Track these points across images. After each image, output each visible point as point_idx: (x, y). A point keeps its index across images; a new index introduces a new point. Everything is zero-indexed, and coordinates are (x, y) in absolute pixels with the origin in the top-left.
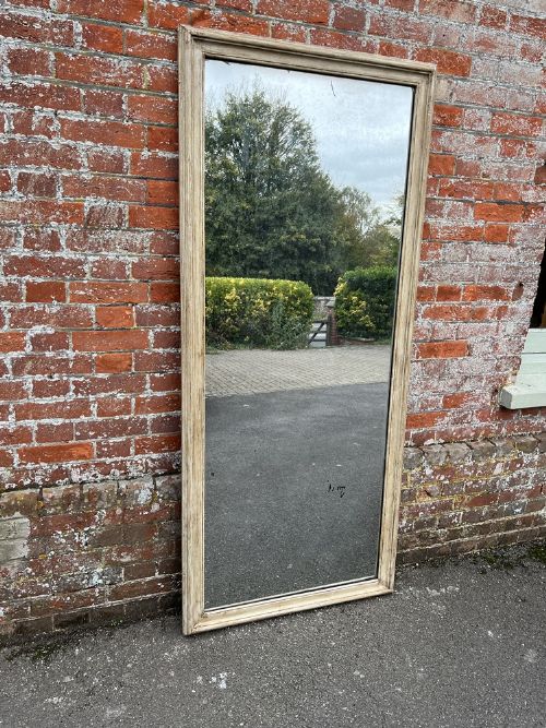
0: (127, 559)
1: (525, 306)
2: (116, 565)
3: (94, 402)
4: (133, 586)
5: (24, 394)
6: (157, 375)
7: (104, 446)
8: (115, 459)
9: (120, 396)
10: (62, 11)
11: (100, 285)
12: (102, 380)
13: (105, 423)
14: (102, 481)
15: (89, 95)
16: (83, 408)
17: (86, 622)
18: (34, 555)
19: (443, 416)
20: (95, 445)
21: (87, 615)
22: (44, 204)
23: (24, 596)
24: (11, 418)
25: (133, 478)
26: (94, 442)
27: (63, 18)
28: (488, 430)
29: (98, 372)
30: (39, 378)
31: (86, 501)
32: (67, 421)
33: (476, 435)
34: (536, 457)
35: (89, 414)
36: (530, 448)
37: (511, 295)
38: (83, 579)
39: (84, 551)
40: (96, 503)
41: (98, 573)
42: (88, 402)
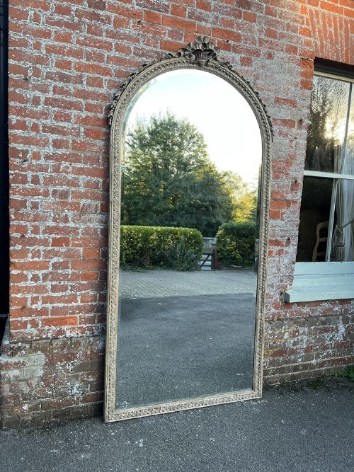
0: (91, 380)
1: (292, 249)
2: (86, 383)
3: (79, 295)
4: (94, 395)
5: (46, 291)
7: (83, 318)
8: (88, 325)
9: (92, 293)
10: (76, 123)
11: (85, 238)
12: (84, 284)
13: (84, 306)
14: (81, 337)
15: (85, 156)
16: (74, 299)
18: (45, 375)
20: (78, 318)
22: (63, 202)
23: (39, 398)
24: (40, 303)
25: (96, 336)
26: (78, 316)
27: (76, 126)
28: (279, 315)
29: (82, 280)
30: (54, 283)
31: (73, 346)
32: (66, 305)
33: (273, 317)
34: (306, 329)
35: (76, 301)
36: (303, 325)
37: (284, 244)
38: (69, 390)
39: (70, 374)
40: (78, 347)
41: (77, 387)
42: (76, 295)
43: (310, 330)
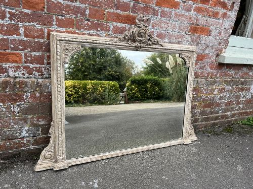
0: (42, 123)
2: (37, 126)
3: (22, 27)
6: (60, 17)
7: (29, 57)
8: (36, 65)
9: (38, 27)
12: (26, 14)
13: (29, 42)
14: (28, 78)
16: (14, 30)
17: (19, 157)
19: (196, 64)
20: (23, 54)
21: (19, 153)
25: (46, 78)
28: (213, 74)
29: (24, 8)
31: (18, 86)
32: (5, 37)
33: (208, 76)
35: (19, 34)
36: (228, 83)
37: (229, 7)
38: (16, 133)
39: (17, 116)
40: (24, 88)
41: (26, 130)
42: (18, 27)
43: (233, 88)
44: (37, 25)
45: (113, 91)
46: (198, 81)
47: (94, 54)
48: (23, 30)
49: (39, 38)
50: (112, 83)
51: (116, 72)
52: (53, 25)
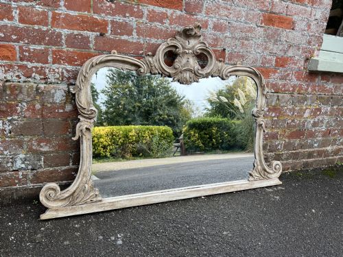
0: (45, 149)
2: (38, 153)
3: (16, 8)
4: (52, 172)
7: (26, 51)
8: (36, 64)
9: (39, 8)
13: (27, 30)
14: (25, 82)
19: (275, 72)
20: (17, 48)
25: (51, 83)
26: (17, 46)
28: (301, 88)
31: (8, 92)
33: (294, 90)
34: (329, 108)
35: (11, 18)
38: (8, 162)
39: (8, 137)
40: (17, 95)
41: (21, 159)
42: (10, 7)
43: (333, 110)
44: (37, 6)
45: (164, 138)
46: (278, 96)
47: (140, 92)
48: (18, 12)
49: (40, 24)
50: (163, 128)
51: (168, 116)
52: (60, 6)
